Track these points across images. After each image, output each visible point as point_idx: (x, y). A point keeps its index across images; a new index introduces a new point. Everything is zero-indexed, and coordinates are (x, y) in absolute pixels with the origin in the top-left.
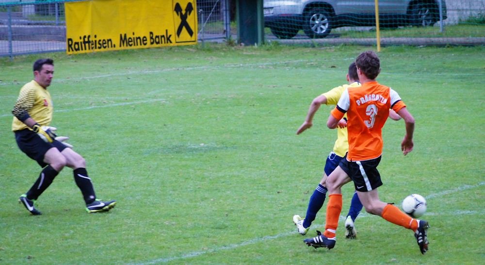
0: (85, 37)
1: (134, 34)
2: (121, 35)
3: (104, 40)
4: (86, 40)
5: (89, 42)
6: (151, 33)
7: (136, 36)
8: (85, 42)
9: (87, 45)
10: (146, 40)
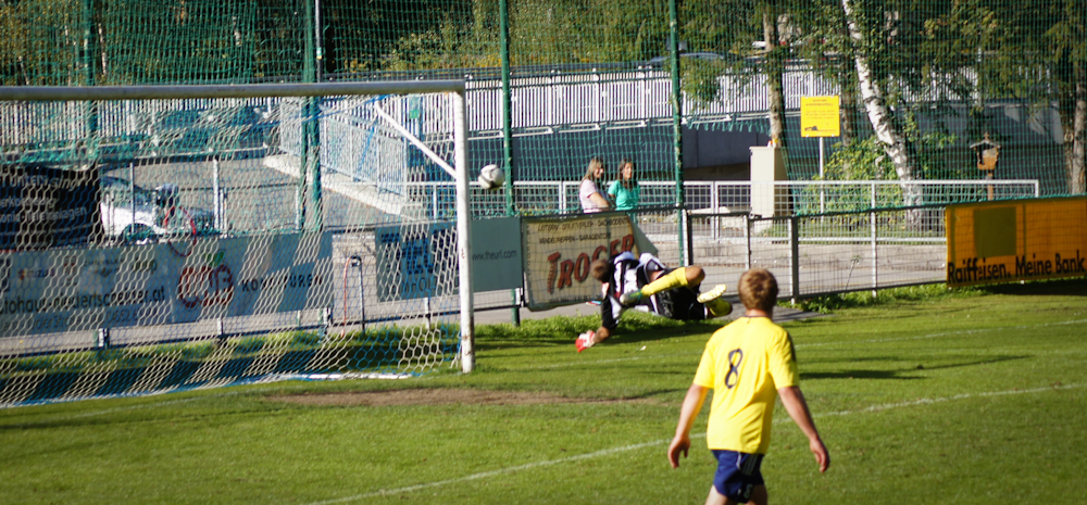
0: (969, 260)
1: (1034, 256)
2: (1017, 259)
3: (995, 266)
4: (971, 265)
5: (975, 269)
6: (1058, 255)
7: (1038, 258)
8: (969, 269)
9: (972, 273)
10: (1050, 266)
